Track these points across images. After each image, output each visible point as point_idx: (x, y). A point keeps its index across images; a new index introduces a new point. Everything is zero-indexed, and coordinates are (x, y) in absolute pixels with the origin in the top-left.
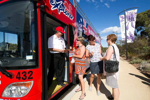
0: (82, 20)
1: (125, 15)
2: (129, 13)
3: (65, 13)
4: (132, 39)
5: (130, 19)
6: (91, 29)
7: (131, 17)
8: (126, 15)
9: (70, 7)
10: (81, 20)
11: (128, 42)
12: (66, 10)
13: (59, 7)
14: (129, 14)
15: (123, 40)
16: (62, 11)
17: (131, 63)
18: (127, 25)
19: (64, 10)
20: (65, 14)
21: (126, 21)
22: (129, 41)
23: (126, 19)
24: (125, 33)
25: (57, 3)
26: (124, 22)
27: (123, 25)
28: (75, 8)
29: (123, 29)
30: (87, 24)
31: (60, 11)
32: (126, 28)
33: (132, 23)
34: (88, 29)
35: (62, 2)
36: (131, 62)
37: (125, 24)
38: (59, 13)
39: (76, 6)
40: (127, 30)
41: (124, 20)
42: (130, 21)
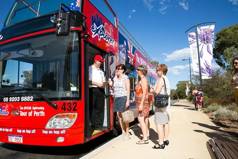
0: (127, 43)
1: (196, 33)
2: (202, 30)
3: (105, 37)
4: (210, 73)
5: (204, 40)
6: (140, 55)
7: (205, 37)
8: (199, 33)
9: (111, 29)
10: (125, 43)
11: (203, 78)
12: (106, 33)
13: (99, 32)
14: (203, 32)
15: (195, 74)
16: (103, 36)
17: (205, 112)
18: (200, 50)
19: (104, 35)
20: (105, 39)
21: (199, 43)
22: (205, 76)
23: (199, 39)
24: (198, 63)
25: (97, 28)
26: (195, 44)
27: (194, 48)
28: (117, 29)
29: (195, 56)
30: (134, 49)
31: (101, 36)
32: (200, 55)
33: (207, 46)
34: (135, 55)
35: (102, 25)
36: (206, 110)
37: (197, 48)
38: (99, 40)
39: (117, 26)
40: (201, 58)
41: (195, 40)
42: (205, 43)
